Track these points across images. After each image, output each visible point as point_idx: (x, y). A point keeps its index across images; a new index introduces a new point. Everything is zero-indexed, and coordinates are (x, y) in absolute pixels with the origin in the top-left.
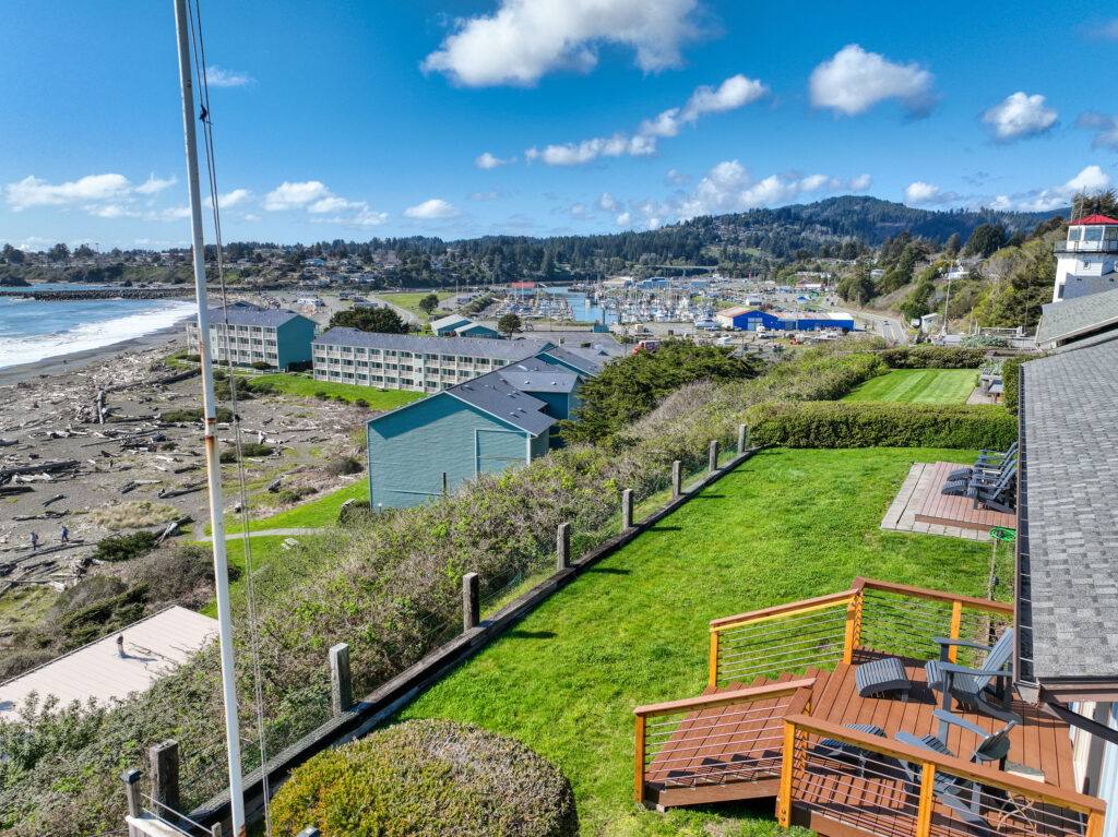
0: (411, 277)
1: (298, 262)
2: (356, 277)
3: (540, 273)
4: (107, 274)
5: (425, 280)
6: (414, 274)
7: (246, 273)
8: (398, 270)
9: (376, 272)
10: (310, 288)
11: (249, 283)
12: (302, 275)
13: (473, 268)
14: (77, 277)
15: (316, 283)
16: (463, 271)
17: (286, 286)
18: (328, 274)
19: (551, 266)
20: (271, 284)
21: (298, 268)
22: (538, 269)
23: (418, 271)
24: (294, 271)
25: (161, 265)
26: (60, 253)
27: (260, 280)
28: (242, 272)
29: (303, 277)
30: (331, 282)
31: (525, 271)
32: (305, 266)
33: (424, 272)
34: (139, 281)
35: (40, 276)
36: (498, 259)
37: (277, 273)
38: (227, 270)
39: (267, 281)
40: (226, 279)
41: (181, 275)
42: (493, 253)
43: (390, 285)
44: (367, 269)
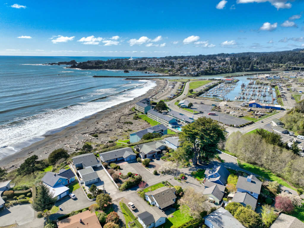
1: (181, 68)
2: (193, 73)
3: (248, 69)
4: (143, 69)
5: (211, 73)
6: (208, 72)
7: (170, 71)
8: (204, 71)
10: (181, 76)
11: (169, 74)
14: (138, 70)
15: (183, 74)
16: (224, 70)
17: (176, 75)
18: (187, 72)
19: (253, 67)
21: (181, 70)
24: (179, 71)
29: (181, 73)
30: (187, 74)
31: (243, 69)
33: (211, 71)
34: (149, 71)
35: (132, 69)
36: (235, 66)
37: (176, 71)
38: (166, 70)
39: (173, 74)
40: (165, 72)
41: (157, 70)
42: (234, 64)
43: (201, 75)
44: (197, 70)
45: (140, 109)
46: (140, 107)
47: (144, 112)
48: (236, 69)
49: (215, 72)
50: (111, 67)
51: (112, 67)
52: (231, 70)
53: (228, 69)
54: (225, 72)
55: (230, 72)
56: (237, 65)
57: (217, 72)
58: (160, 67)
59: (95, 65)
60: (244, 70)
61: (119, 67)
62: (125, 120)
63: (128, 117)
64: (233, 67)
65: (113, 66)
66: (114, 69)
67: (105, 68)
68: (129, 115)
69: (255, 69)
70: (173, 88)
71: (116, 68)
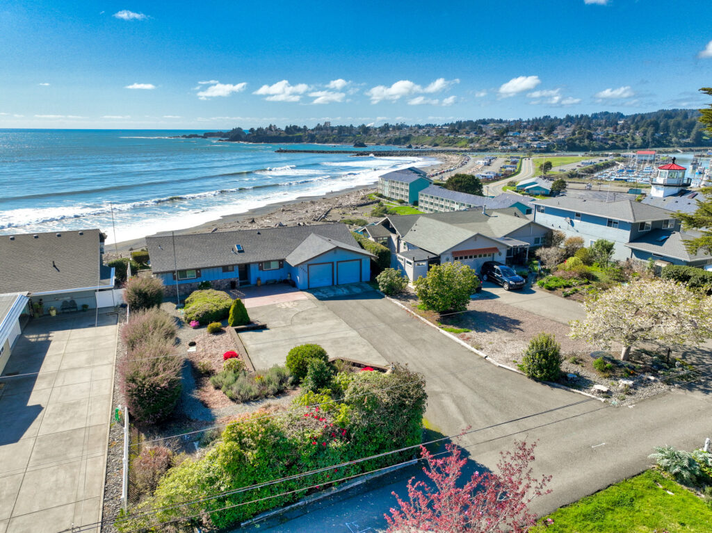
0: (575, 144)
1: (502, 134)
2: (535, 144)
3: (688, 140)
4: (403, 140)
5: (586, 146)
6: (577, 142)
7: (472, 141)
8: (566, 140)
9: (550, 141)
10: (503, 151)
11: (471, 147)
12: (502, 143)
13: (628, 137)
14: (389, 142)
15: (509, 148)
16: (619, 140)
17: (491, 149)
18: (519, 142)
19: (700, 134)
20: (482, 148)
21: (501, 138)
22: (687, 137)
23: (581, 140)
24: (498, 140)
25: (429, 136)
26: (386, 128)
27: (477, 145)
28: (469, 140)
29: (502, 144)
30: (519, 147)
31: (674, 139)
32: (506, 137)
33: (586, 140)
34: (417, 144)
35: (373, 141)
36: (651, 130)
37: (488, 141)
38: (462, 139)
39: (481, 146)
40: (460, 145)
41: (437, 142)
42: (648, 126)
43: (558, 149)
44: (546, 138)
45: (394, 191)
46: (394, 185)
47: (407, 200)
48: (654, 139)
49: (595, 144)
50: (323, 137)
51: (326, 138)
52: (639, 141)
53: (630, 139)
54: (622, 146)
55: (636, 146)
56: (657, 130)
57: (601, 144)
58: (446, 134)
59: (286, 135)
60: (677, 143)
61: (343, 139)
62: (344, 216)
63: (356, 211)
64: (645, 135)
65: (328, 135)
66: (331, 143)
67: (309, 139)
68: (358, 208)
69: (706, 140)
70: (489, 165)
71: (334, 141)
